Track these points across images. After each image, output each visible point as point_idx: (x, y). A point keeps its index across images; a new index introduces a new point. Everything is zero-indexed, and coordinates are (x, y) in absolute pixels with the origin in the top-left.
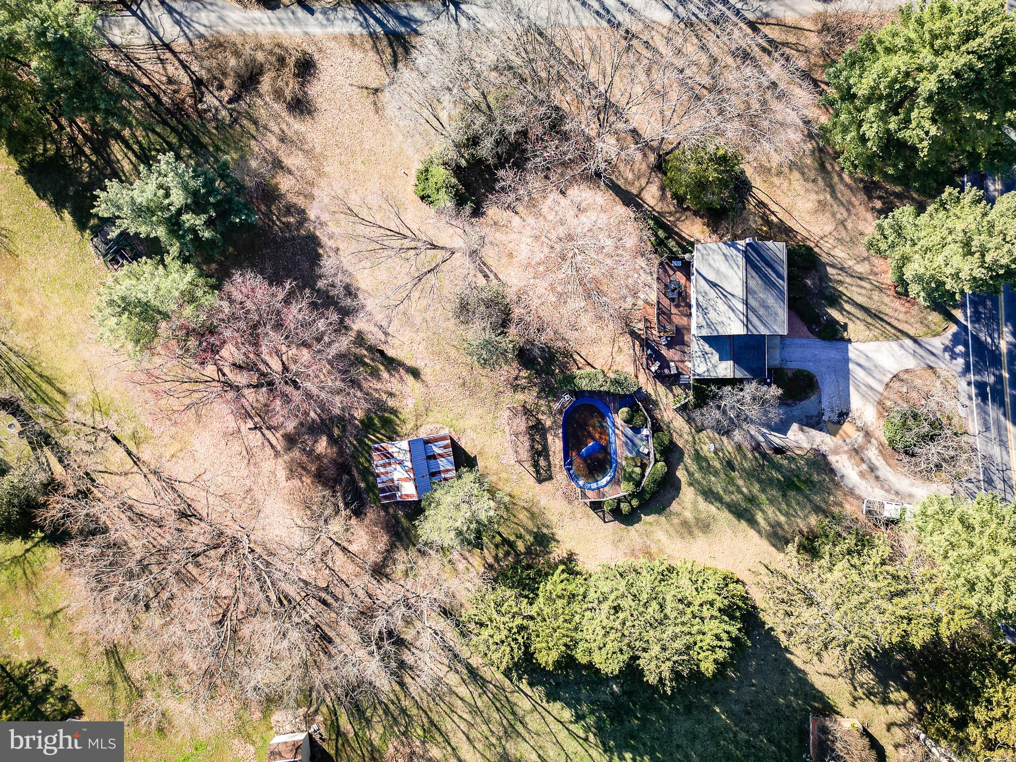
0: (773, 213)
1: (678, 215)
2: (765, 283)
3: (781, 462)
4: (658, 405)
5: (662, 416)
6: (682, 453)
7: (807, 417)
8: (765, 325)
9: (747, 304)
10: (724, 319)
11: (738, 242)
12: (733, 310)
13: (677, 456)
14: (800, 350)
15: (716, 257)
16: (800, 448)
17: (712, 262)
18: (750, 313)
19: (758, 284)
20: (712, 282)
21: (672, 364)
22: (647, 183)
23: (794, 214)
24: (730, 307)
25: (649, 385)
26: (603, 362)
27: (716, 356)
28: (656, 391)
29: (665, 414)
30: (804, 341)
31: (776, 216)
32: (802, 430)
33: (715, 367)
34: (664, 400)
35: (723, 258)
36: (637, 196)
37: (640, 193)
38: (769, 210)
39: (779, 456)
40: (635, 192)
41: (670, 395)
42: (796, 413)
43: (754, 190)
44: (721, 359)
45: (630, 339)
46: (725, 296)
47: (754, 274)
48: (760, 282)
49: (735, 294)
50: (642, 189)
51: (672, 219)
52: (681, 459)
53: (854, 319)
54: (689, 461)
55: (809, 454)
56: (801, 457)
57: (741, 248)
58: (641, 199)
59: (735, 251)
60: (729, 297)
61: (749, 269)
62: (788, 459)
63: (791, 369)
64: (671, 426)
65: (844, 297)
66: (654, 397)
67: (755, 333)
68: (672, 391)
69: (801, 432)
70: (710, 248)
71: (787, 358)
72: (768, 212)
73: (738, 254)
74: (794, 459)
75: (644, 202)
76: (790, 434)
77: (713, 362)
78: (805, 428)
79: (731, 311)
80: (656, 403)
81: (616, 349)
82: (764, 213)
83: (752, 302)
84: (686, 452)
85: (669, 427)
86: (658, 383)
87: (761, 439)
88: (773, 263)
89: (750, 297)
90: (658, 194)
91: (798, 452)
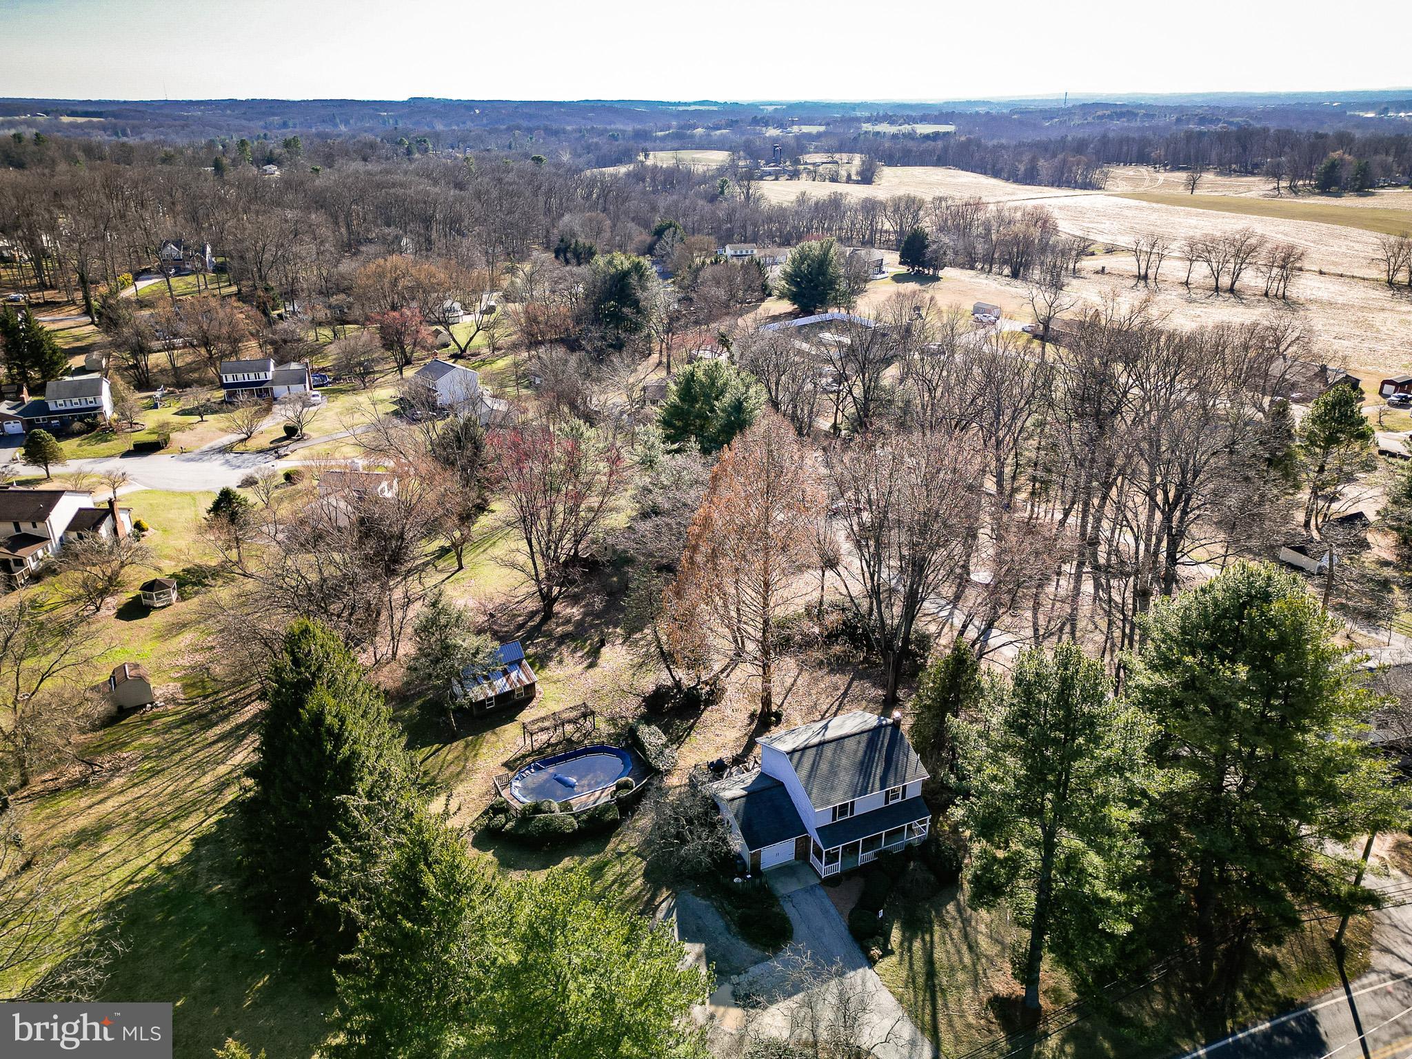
7: (722, 955)
14: (817, 911)
19: (856, 752)
32: (699, 958)
47: (863, 745)
48: (860, 753)
53: (906, 958)
63: (782, 909)
65: (927, 937)
69: (695, 957)
78: (705, 959)
83: (828, 751)
88: (893, 767)
89: (833, 745)
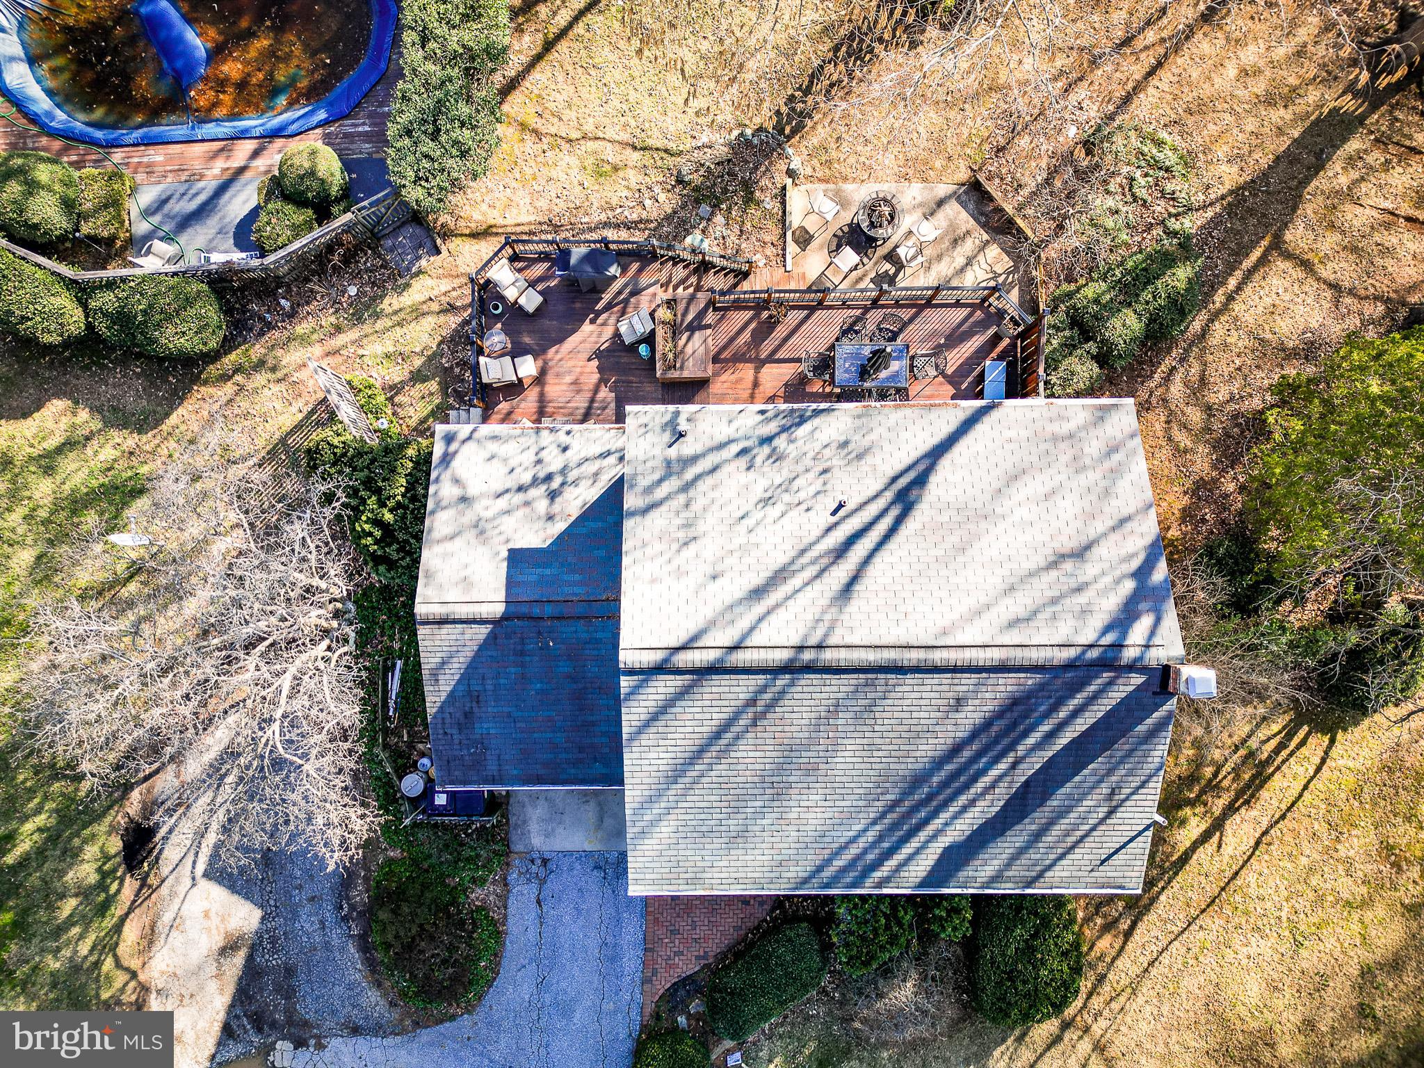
0: (1218, 825)
1: (1195, 416)
2: (918, 780)
3: (91, 851)
4: (358, 319)
5: (304, 340)
6: (144, 423)
7: (290, 971)
8: (676, 774)
9: (792, 669)
10: (709, 548)
11: (1171, 620)
12: (758, 593)
13: (134, 398)
14: (593, 943)
15: (1069, 507)
16: (150, 938)
17: (1034, 486)
18: (742, 688)
19: (916, 735)
20: (921, 481)
21: (528, 367)
22: (1335, 287)
23: (1213, 923)
24: (779, 576)
25: (445, 285)
26: (557, 100)
27: (536, 537)
28: (418, 313)
29: (317, 350)
30: (631, 962)
31: (1205, 837)
32: (228, 949)
33: (480, 529)
34: (375, 348)
35: (1068, 543)
36: (1277, 245)
37: (1288, 256)
38: (1231, 809)
39: (115, 845)
40: (1296, 235)
41: (397, 374)
42: (307, 922)
43: (1318, 743)
44: (517, 558)
45: (653, 212)
46: (841, 552)
47: (971, 716)
48: (928, 749)
49: (857, 605)
50: (1306, 265)
51: (1177, 390)
52: (117, 418)
54: (108, 453)
55: (120, 978)
56: (108, 945)
57: (1138, 633)
58: (1263, 261)
59: (1110, 604)
60: (841, 573)
61: (1006, 685)
62: (102, 886)
63: (504, 899)
64: (260, 379)
66: (391, 302)
67: (631, 716)
68: (417, 377)
69: (218, 941)
70: (1116, 473)
71: (552, 885)
72: (1219, 805)
73: (1098, 621)
74: (103, 909)
75: (1250, 273)
76: (215, 895)
77: (508, 523)
78: (239, 959)
79: (757, 580)
80: (363, 311)
81: (610, 153)
82: (1213, 787)
83: (808, 698)
84: (148, 440)
85: (260, 364)
86: (453, 321)
87: (194, 767)
88: (1030, 826)
89: (839, 686)
90: (1287, 329)
91: (131, 933)
